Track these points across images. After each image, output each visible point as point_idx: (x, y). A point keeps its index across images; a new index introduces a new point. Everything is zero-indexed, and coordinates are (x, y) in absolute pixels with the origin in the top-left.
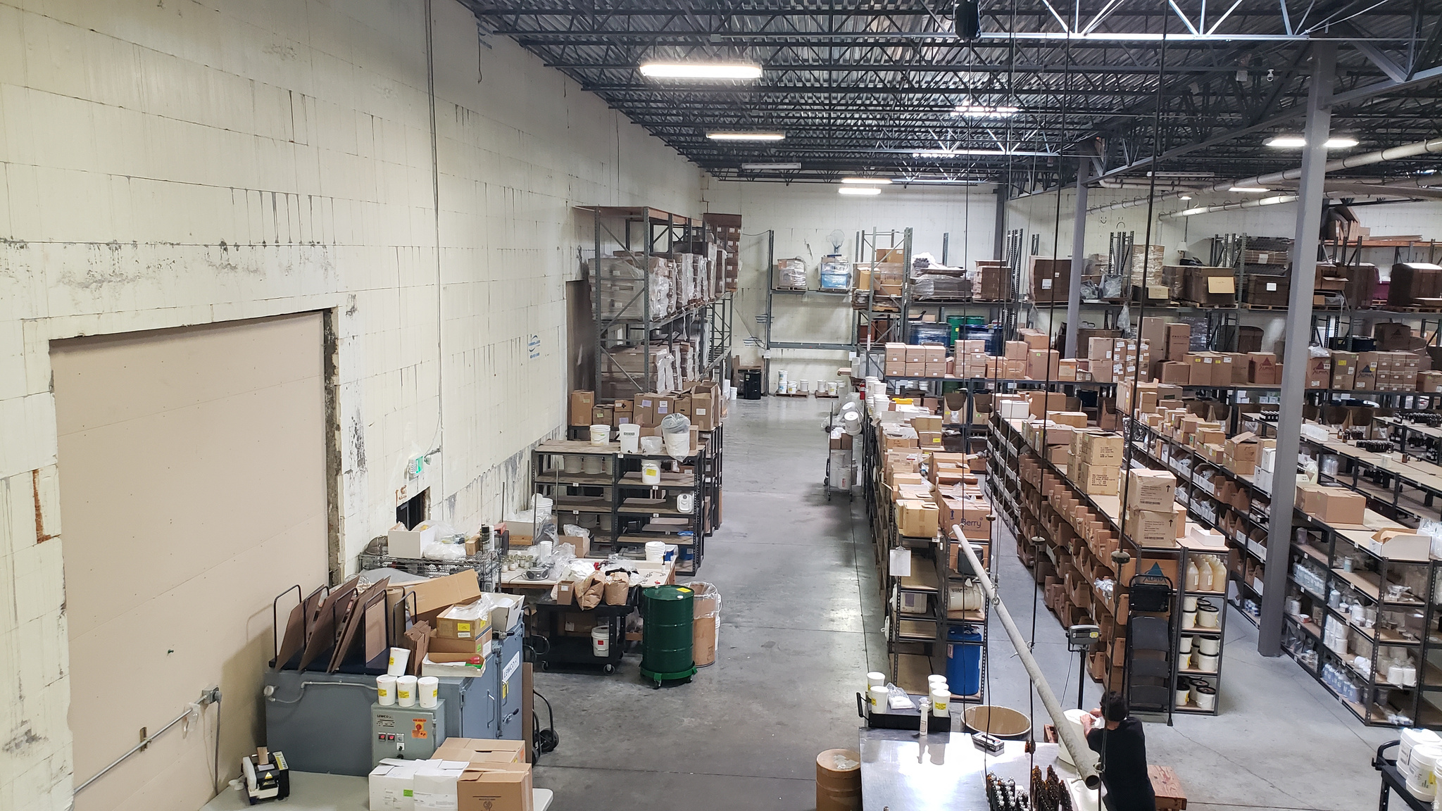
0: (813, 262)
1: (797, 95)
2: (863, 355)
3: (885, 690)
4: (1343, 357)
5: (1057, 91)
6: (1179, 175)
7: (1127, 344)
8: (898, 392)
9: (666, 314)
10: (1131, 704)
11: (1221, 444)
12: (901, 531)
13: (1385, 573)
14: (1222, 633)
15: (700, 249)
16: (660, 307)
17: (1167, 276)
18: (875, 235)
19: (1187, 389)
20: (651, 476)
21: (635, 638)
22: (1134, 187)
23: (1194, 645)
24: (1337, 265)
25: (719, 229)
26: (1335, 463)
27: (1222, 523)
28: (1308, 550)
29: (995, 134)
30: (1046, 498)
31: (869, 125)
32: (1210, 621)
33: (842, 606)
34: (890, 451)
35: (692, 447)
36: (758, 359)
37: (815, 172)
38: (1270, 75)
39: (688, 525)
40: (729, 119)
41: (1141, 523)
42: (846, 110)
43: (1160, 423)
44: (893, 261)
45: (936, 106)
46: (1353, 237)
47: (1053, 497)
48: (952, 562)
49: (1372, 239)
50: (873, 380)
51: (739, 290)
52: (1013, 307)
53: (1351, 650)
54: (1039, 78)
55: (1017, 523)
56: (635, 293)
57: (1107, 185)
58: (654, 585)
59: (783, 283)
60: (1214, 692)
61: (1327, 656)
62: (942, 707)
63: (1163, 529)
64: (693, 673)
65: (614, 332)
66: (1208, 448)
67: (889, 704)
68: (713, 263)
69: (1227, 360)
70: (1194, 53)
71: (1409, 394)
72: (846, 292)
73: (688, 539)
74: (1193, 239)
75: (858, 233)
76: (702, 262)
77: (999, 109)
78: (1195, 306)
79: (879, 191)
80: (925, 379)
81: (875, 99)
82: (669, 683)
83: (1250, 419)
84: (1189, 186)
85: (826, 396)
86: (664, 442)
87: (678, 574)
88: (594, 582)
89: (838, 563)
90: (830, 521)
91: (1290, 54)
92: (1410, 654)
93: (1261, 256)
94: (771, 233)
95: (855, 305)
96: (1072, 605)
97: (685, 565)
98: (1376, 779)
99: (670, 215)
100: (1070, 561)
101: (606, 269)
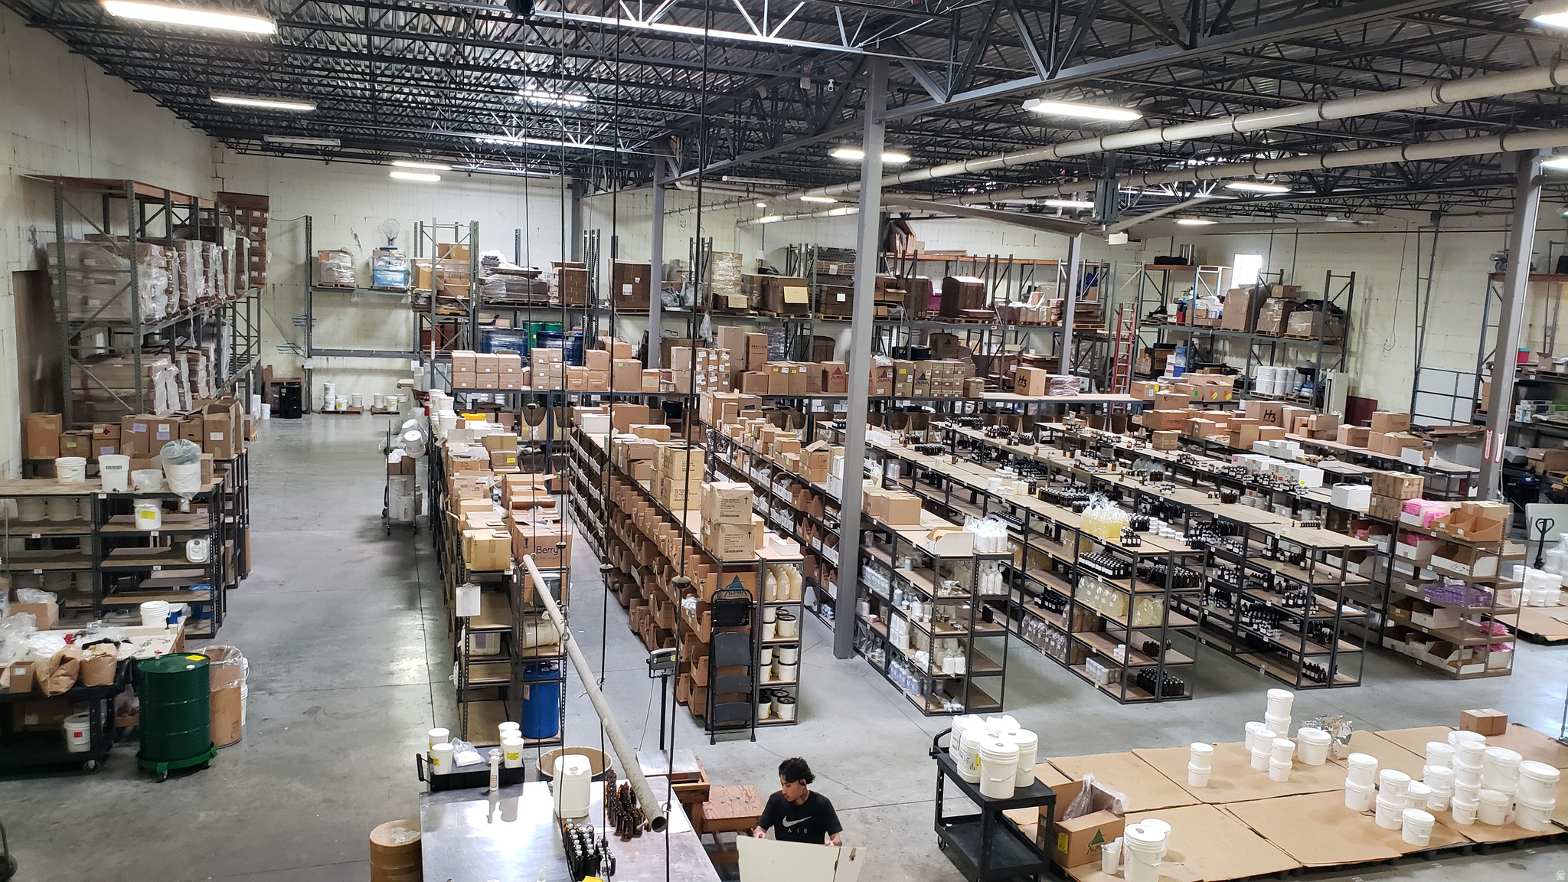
0: (363, 255)
1: (331, 60)
2: (427, 365)
3: (450, 747)
4: (903, 365)
5: (628, 83)
6: (753, 181)
7: (708, 354)
8: (469, 406)
9: (165, 315)
10: (715, 724)
11: (797, 452)
12: (468, 566)
13: (938, 569)
14: (799, 642)
15: (212, 235)
16: (155, 305)
17: (745, 284)
18: (435, 227)
19: (766, 399)
20: (148, 519)
21: (129, 722)
22: (711, 191)
23: (774, 656)
24: (898, 277)
25: (239, 212)
26: (897, 467)
27: (800, 530)
28: (874, 552)
29: (566, 123)
30: (629, 516)
31: (422, 103)
32: (788, 630)
33: (404, 656)
34: (457, 475)
35: (204, 480)
36: (296, 370)
37: (361, 151)
38: (831, 85)
39: (204, 576)
40: (245, 81)
41: (722, 536)
42: (392, 83)
43: (741, 433)
44: (458, 257)
45: (498, 87)
46: (910, 251)
47: (636, 515)
48: (527, 595)
49: (926, 253)
50: (438, 394)
51: (269, 286)
52: (593, 313)
53: (912, 645)
54: (608, 67)
55: (601, 545)
56: (118, 287)
57: (684, 188)
58: (153, 655)
59: (325, 279)
60: (793, 701)
61: (892, 653)
62: (514, 757)
63: (742, 541)
64: (212, 756)
65: (92, 338)
66: (785, 457)
67: (454, 761)
68: (231, 253)
69: (803, 370)
70: (762, 55)
71: (958, 399)
72: (405, 292)
73: (203, 594)
74: (770, 248)
75: (416, 224)
76: (215, 251)
77: (567, 97)
78: (772, 316)
79: (438, 178)
80: (501, 391)
81: (426, 73)
82: (176, 773)
83: (824, 427)
84: (763, 193)
85: (385, 412)
86: (164, 476)
87: (189, 637)
88: (64, 660)
89: (401, 606)
90: (388, 559)
91: (849, 65)
92: (960, 643)
93: (832, 266)
94: (309, 219)
95: (415, 307)
96: (657, 627)
97: (200, 626)
98: (933, 766)
99: (167, 192)
100: (654, 580)
101: (73, 257)
